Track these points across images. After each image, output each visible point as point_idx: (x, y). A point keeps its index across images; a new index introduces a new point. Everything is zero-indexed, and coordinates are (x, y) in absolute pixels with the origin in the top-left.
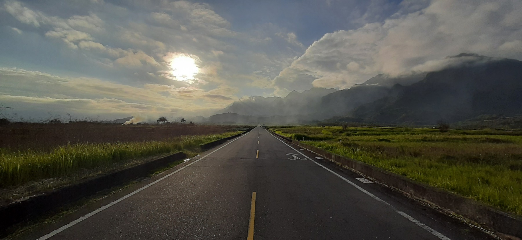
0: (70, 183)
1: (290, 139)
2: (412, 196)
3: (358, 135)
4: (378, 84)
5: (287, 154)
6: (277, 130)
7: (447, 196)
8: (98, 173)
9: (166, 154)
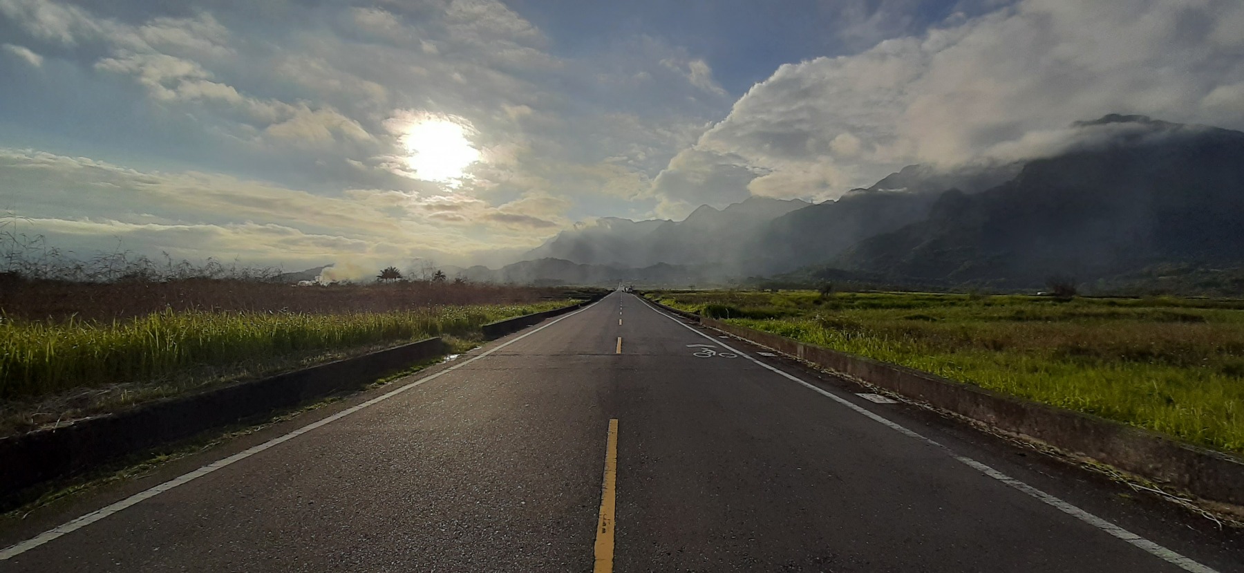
0: (174, 394)
1: (695, 315)
2: (991, 428)
3: (858, 307)
4: (905, 189)
5: (688, 346)
6: (663, 298)
7: (1076, 421)
8: (240, 374)
9: (402, 342)
